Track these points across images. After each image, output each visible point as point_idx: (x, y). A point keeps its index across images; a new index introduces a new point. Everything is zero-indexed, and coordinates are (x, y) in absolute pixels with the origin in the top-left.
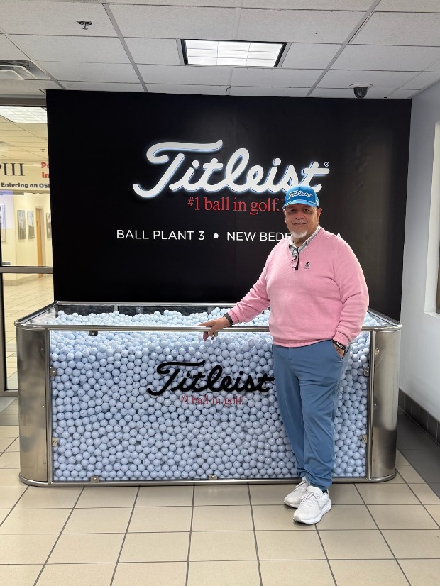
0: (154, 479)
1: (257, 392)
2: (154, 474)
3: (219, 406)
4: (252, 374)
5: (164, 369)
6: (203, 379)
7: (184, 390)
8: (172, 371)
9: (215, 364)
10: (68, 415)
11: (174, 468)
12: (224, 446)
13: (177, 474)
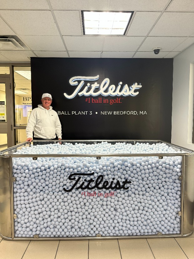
0: (67, 237)
1: (122, 189)
2: (67, 234)
3: (102, 197)
4: (119, 180)
5: (72, 177)
6: (93, 182)
7: (83, 189)
8: (77, 178)
9: (100, 174)
10: (22, 202)
11: (78, 230)
12: (105, 219)
13: (80, 233)
